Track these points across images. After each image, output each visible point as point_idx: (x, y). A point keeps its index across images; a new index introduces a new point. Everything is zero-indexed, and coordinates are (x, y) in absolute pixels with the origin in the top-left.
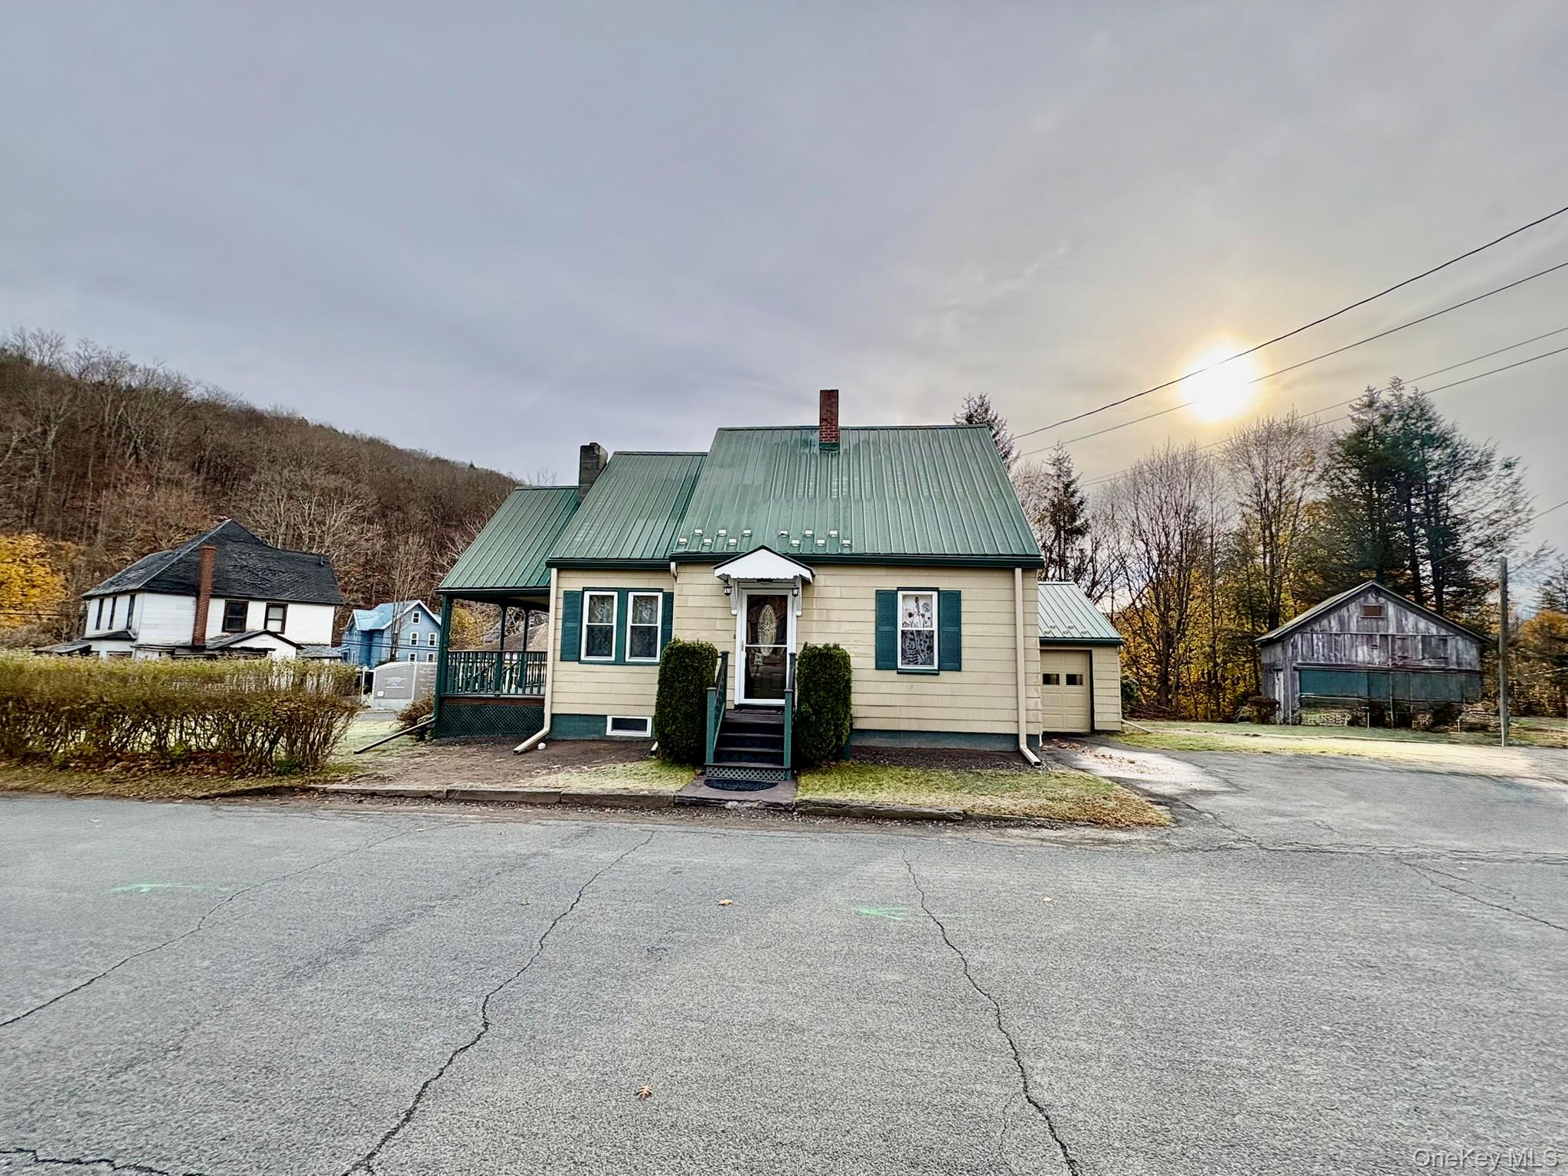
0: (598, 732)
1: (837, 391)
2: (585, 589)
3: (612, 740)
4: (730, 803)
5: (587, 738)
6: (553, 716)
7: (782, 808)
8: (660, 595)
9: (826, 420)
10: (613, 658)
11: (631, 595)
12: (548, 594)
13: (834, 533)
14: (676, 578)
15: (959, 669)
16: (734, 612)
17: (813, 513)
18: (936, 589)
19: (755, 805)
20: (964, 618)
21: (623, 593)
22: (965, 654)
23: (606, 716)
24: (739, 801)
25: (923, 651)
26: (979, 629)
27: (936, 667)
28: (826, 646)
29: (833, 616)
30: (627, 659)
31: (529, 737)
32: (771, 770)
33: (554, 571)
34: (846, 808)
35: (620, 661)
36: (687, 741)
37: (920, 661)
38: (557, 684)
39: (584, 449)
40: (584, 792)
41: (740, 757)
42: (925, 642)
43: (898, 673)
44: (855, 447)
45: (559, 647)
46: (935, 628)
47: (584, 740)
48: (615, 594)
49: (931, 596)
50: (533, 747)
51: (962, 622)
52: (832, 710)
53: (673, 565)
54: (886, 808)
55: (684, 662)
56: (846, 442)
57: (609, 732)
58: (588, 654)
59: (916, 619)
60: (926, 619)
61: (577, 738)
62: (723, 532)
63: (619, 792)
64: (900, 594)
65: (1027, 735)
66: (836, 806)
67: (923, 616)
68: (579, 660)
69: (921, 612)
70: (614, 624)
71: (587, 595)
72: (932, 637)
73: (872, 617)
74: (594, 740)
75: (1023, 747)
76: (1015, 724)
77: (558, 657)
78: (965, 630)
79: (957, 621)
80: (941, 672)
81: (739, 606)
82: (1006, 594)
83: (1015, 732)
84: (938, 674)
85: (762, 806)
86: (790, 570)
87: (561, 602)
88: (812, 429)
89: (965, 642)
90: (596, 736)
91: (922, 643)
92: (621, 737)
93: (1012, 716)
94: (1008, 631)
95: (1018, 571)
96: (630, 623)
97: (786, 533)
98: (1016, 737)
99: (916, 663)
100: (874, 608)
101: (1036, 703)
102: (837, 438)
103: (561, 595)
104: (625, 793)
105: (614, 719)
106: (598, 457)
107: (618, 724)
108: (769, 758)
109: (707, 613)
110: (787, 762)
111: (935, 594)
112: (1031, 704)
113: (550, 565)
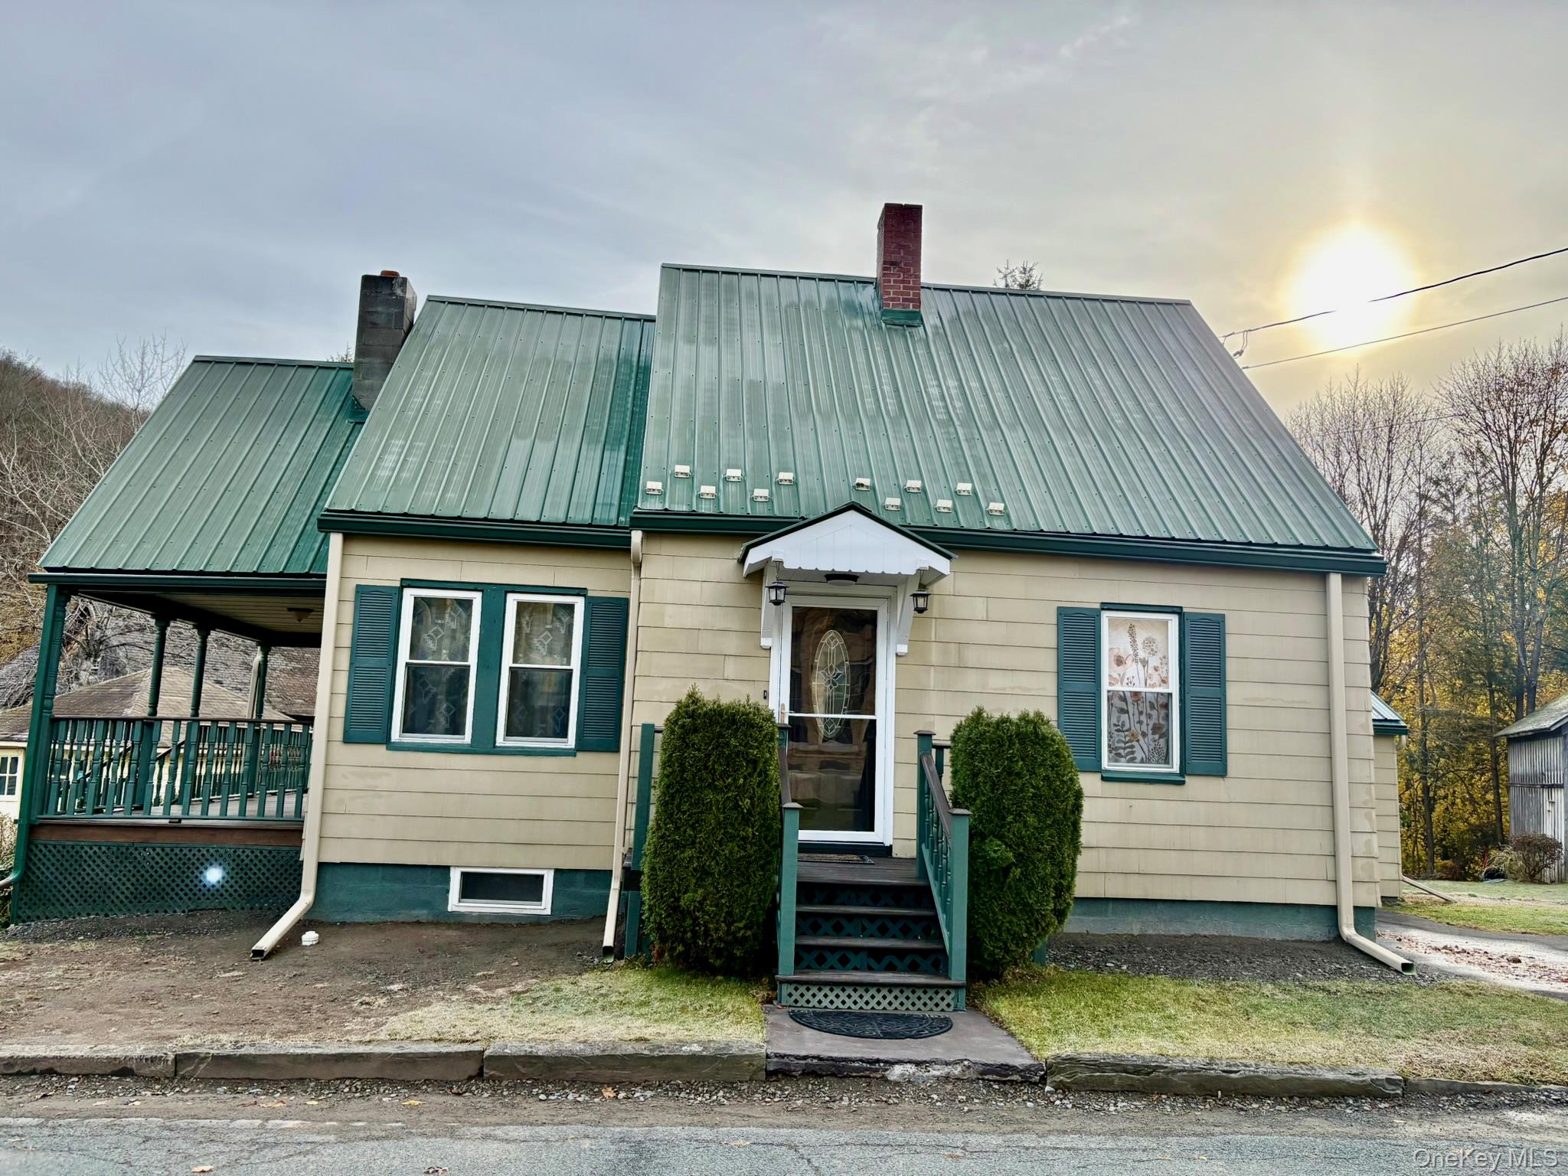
0: (426, 904)
1: (919, 208)
2: (408, 583)
3: (460, 922)
4: (898, 1070)
5: (401, 918)
6: (321, 866)
7: (1016, 1077)
8: (579, 603)
9: (893, 264)
10: (467, 738)
11: (512, 600)
12: (321, 593)
13: (965, 487)
14: (638, 567)
15: (1222, 773)
16: (765, 642)
17: (908, 444)
18: (1177, 611)
19: (957, 1071)
20: (1232, 668)
21: (495, 594)
22: (1235, 742)
23: (447, 868)
24: (918, 1064)
25: (1144, 735)
26: (1262, 692)
27: (1176, 769)
28: (1024, 718)
29: (972, 656)
30: (501, 740)
31: (278, 917)
32: (925, 987)
33: (336, 540)
34: (1160, 1073)
35: (484, 745)
36: (729, 925)
37: (1139, 755)
38: (334, 797)
39: (368, 281)
40: (542, 1050)
41: (844, 958)
42: (1149, 716)
43: (1104, 779)
44: (951, 321)
45: (340, 710)
46: (1173, 687)
47: (396, 924)
48: (477, 598)
49: (1166, 623)
50: (291, 939)
51: (1228, 677)
52: (1051, 856)
53: (636, 536)
54: (1244, 1072)
55: (727, 744)
56: (932, 310)
57: (454, 902)
58: (407, 728)
59: (1132, 669)
60: (1151, 671)
61: (378, 918)
62: (734, 473)
63: (629, 1049)
64: (1106, 616)
65: (1356, 908)
66: (1137, 1070)
67: (1145, 663)
68: (386, 740)
69: (1142, 654)
70: (473, 660)
71: (409, 596)
72: (1166, 706)
73: (1048, 661)
74: (418, 923)
75: (1348, 931)
76: (1330, 887)
77: (338, 732)
78: (1234, 694)
79: (1218, 677)
80: (1187, 779)
81: (775, 632)
82: (1309, 625)
83: (1331, 902)
84: (1182, 783)
85: (971, 1074)
86: (911, 558)
87: (349, 610)
88: (865, 282)
89: (1234, 717)
90: (422, 914)
91: (1143, 718)
92: (481, 915)
93: (1323, 868)
94: (1313, 697)
95: (1335, 580)
96: (507, 662)
97: (867, 482)
98: (1333, 910)
99: (1132, 760)
100: (1054, 644)
101: (1369, 843)
102: (917, 302)
103: (350, 594)
104: (643, 1049)
105: (464, 875)
106: (401, 302)
107: (474, 885)
108: (908, 960)
109: (706, 643)
110: (958, 971)
111: (1173, 621)
112: (1360, 844)
113: (329, 523)
